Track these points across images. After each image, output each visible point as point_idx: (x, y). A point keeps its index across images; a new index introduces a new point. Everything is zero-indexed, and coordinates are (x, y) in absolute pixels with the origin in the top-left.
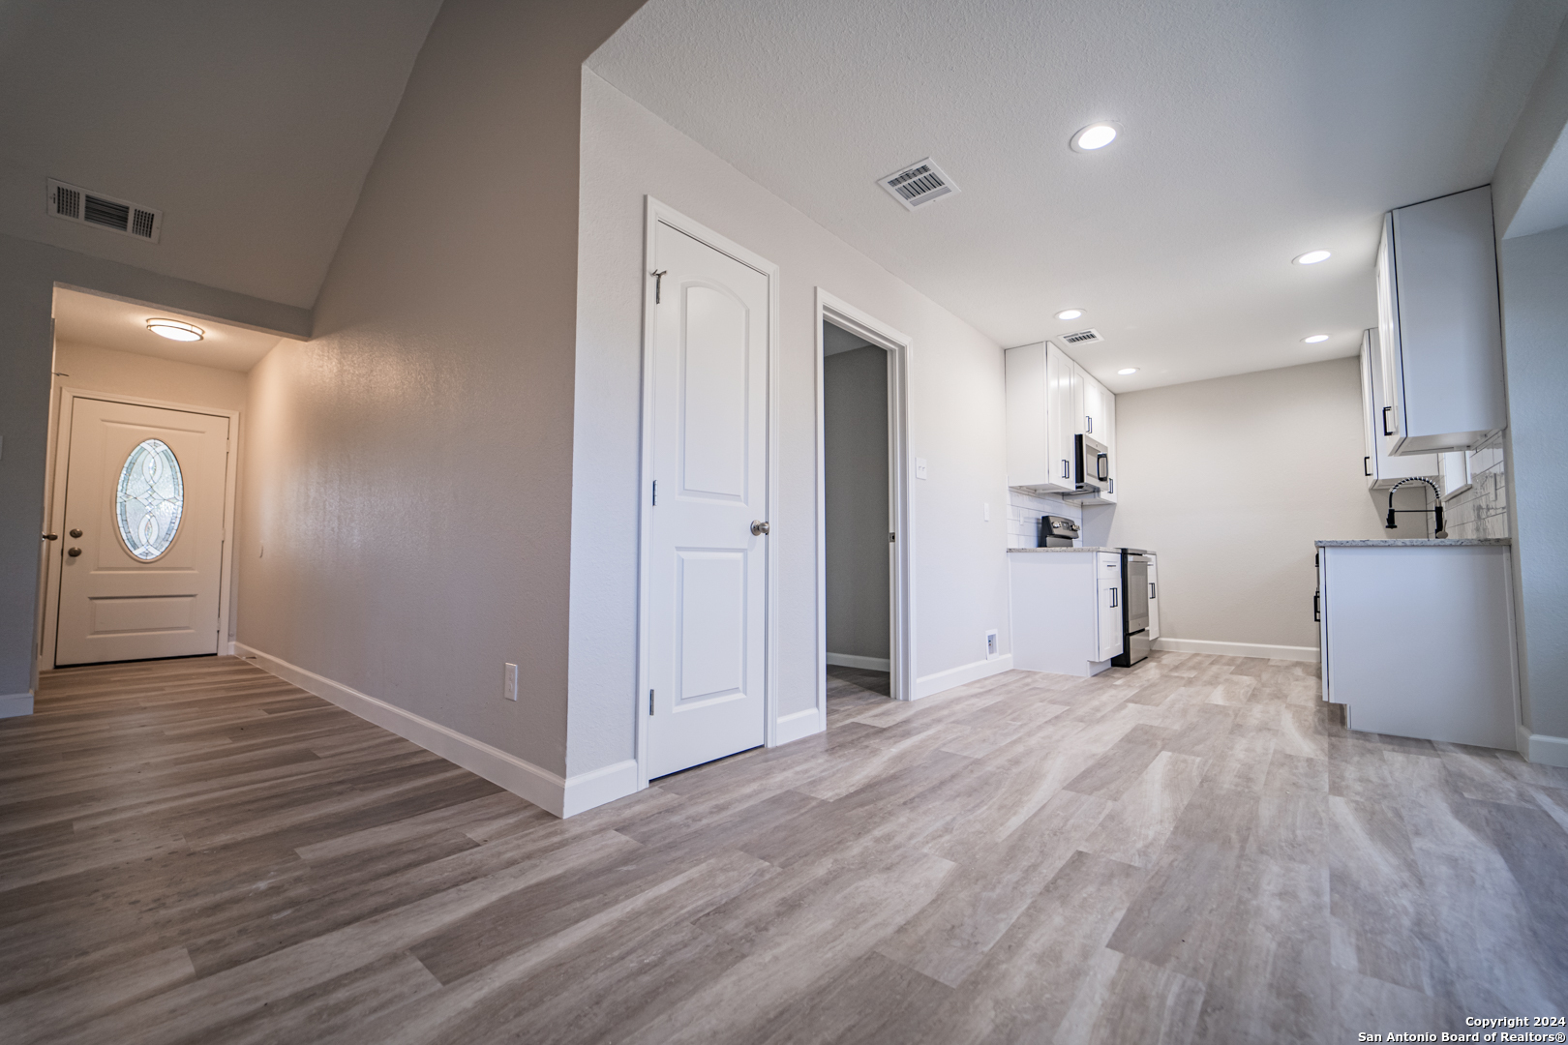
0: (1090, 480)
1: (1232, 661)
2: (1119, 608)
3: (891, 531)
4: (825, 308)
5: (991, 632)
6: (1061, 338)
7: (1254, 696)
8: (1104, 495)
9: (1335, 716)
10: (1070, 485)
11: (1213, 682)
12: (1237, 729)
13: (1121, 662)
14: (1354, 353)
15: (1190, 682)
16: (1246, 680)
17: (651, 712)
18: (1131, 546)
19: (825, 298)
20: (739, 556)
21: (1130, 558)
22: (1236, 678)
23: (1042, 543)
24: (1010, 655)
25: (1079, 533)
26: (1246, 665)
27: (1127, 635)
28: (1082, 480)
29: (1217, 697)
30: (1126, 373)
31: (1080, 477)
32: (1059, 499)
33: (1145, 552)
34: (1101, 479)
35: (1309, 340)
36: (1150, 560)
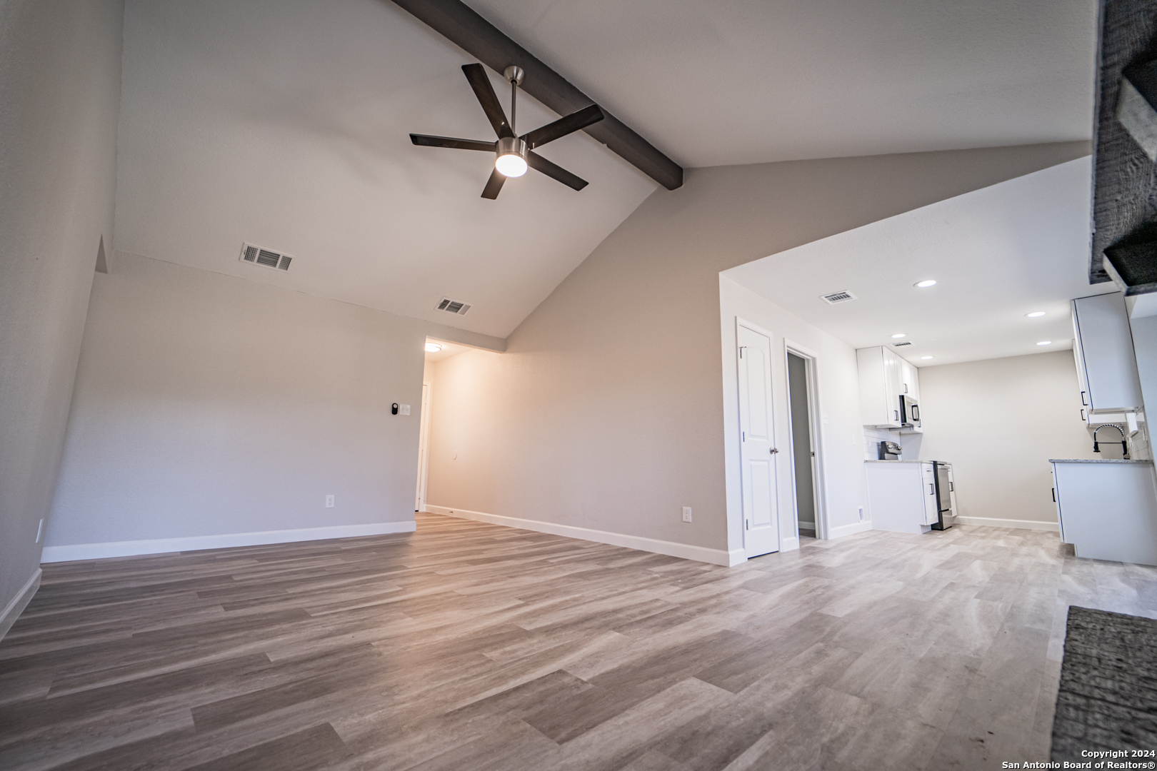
0: (909, 421)
1: (1007, 530)
2: (935, 495)
3: (812, 451)
4: (788, 347)
5: (860, 508)
6: (891, 345)
7: (1022, 544)
8: (916, 429)
9: (1069, 551)
10: (899, 424)
11: (998, 538)
12: (1014, 554)
13: (938, 527)
14: (1069, 348)
15: (983, 538)
16: (1017, 538)
17: (747, 529)
18: (939, 460)
19: (788, 343)
20: (766, 463)
21: (939, 467)
22: (1010, 537)
23: (882, 457)
24: (870, 522)
25: (902, 451)
26: (1016, 531)
27: (940, 512)
28: (905, 421)
29: (1001, 543)
30: (926, 359)
31: (904, 420)
32: (888, 431)
33: (946, 463)
34: (915, 420)
35: (1039, 344)
36: (949, 468)
